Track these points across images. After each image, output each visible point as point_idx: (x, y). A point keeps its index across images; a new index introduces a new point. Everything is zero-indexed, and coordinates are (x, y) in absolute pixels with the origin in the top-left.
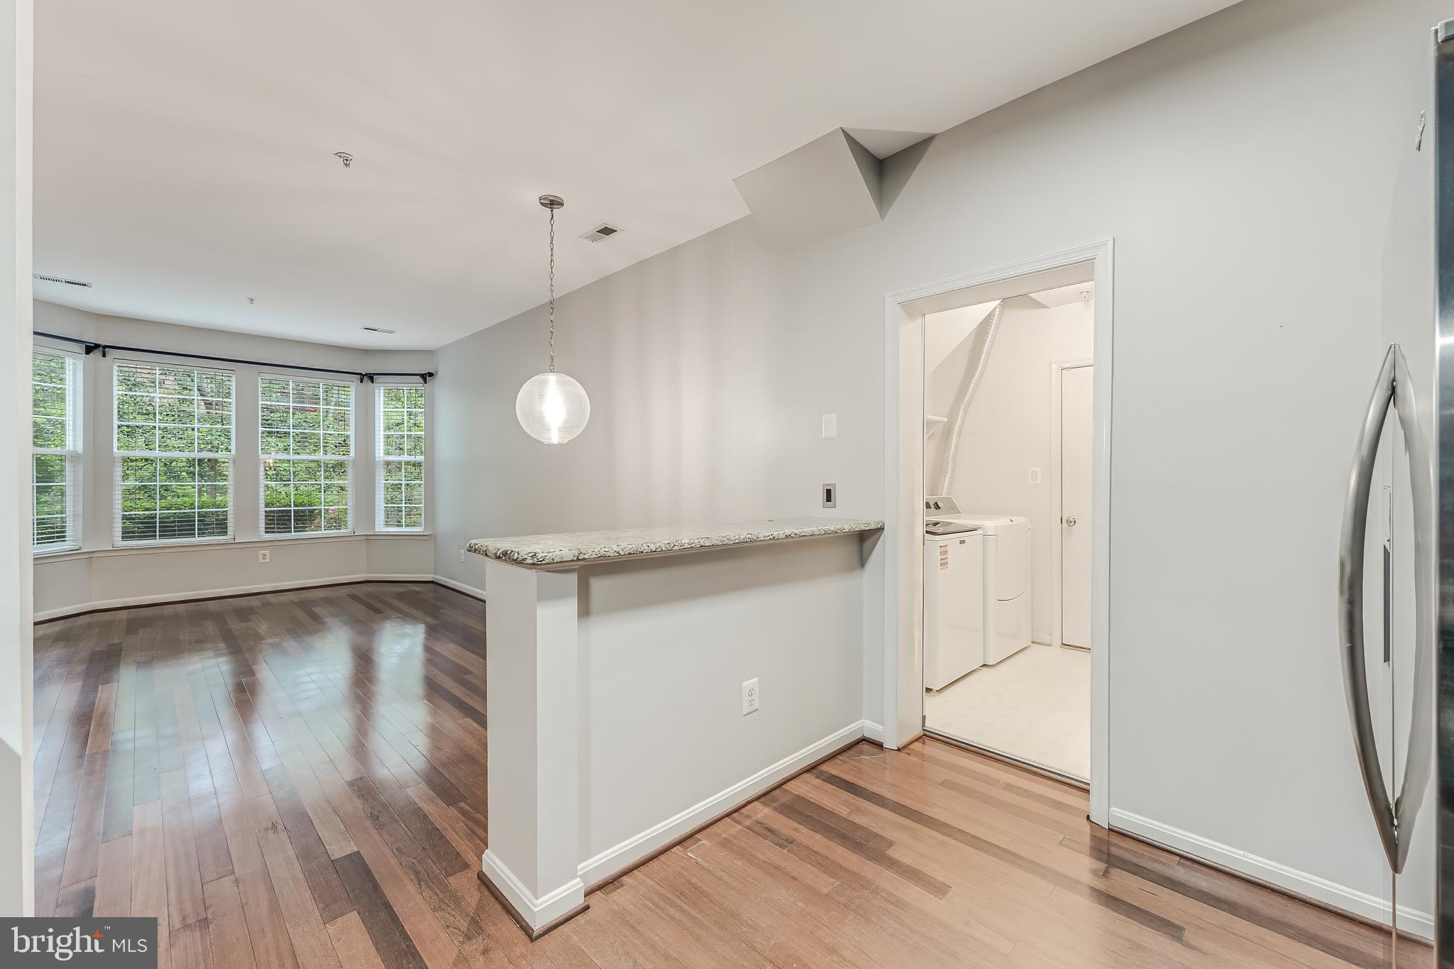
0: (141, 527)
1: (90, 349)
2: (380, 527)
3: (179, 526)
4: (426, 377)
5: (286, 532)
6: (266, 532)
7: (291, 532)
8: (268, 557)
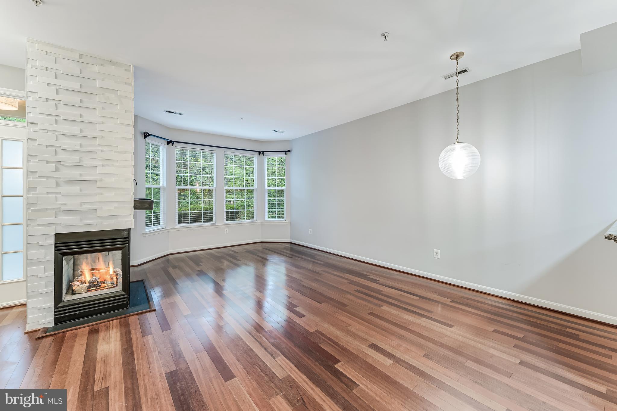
0: (183, 219)
1: (168, 143)
2: (267, 219)
3: (195, 218)
4: (287, 152)
5: (231, 221)
6: (226, 221)
7: (234, 220)
8: (227, 231)
